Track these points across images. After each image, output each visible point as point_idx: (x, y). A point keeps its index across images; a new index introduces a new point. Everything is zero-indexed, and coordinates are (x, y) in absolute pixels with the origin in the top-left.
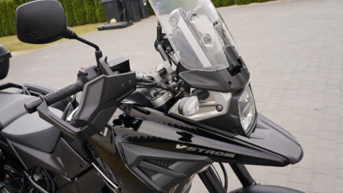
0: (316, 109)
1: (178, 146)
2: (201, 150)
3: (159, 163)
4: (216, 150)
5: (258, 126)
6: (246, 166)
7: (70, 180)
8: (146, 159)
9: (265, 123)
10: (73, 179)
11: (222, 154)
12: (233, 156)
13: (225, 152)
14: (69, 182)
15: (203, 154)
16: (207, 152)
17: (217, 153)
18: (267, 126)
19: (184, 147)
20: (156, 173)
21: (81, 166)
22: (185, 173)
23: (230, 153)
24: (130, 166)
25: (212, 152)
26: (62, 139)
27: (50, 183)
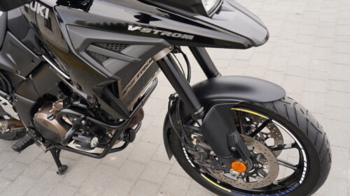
0: (297, 14)
1: (130, 28)
2: (156, 32)
3: (110, 47)
4: (173, 31)
5: (223, 8)
6: (206, 49)
7: (25, 78)
8: (95, 43)
9: (232, 5)
10: (27, 77)
11: (180, 35)
12: (191, 38)
13: (183, 33)
14: (24, 80)
15: (159, 36)
16: (163, 34)
17: (174, 35)
18: (233, 9)
19: (136, 28)
20: (108, 58)
21: (33, 61)
22: (139, 58)
23: (189, 34)
24: (77, 51)
25: (168, 34)
26: (8, 32)
27: (6, 83)
